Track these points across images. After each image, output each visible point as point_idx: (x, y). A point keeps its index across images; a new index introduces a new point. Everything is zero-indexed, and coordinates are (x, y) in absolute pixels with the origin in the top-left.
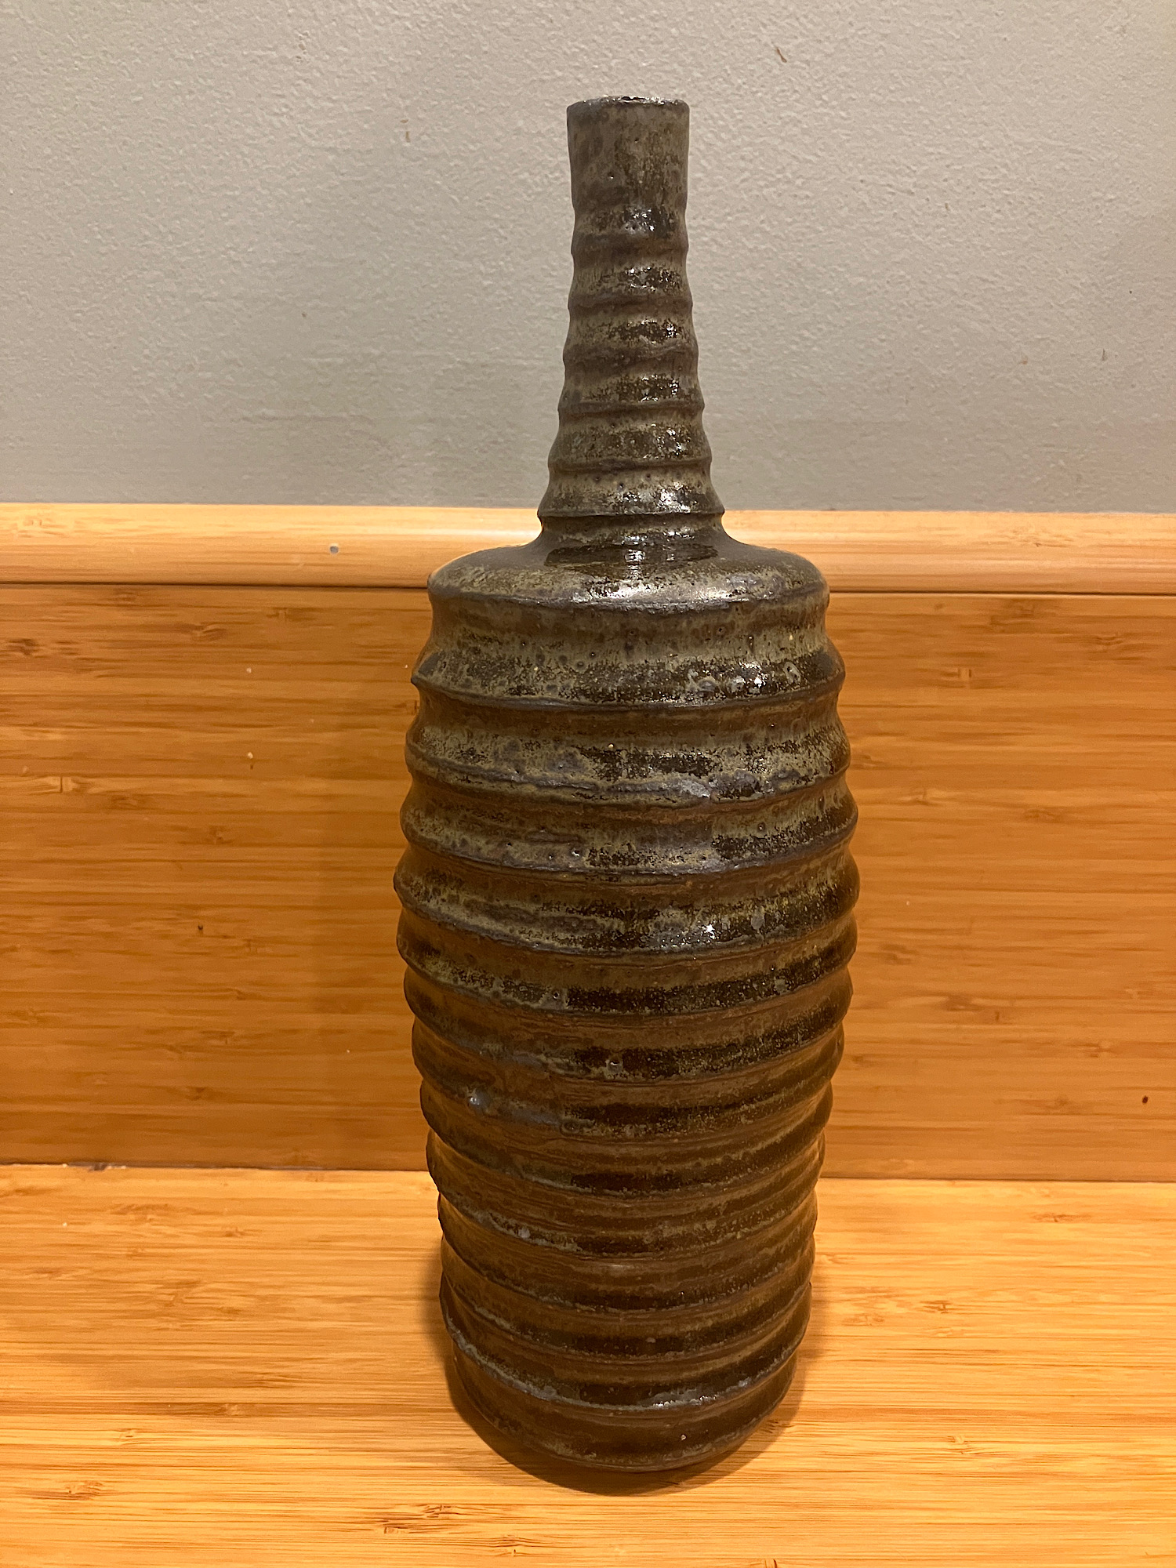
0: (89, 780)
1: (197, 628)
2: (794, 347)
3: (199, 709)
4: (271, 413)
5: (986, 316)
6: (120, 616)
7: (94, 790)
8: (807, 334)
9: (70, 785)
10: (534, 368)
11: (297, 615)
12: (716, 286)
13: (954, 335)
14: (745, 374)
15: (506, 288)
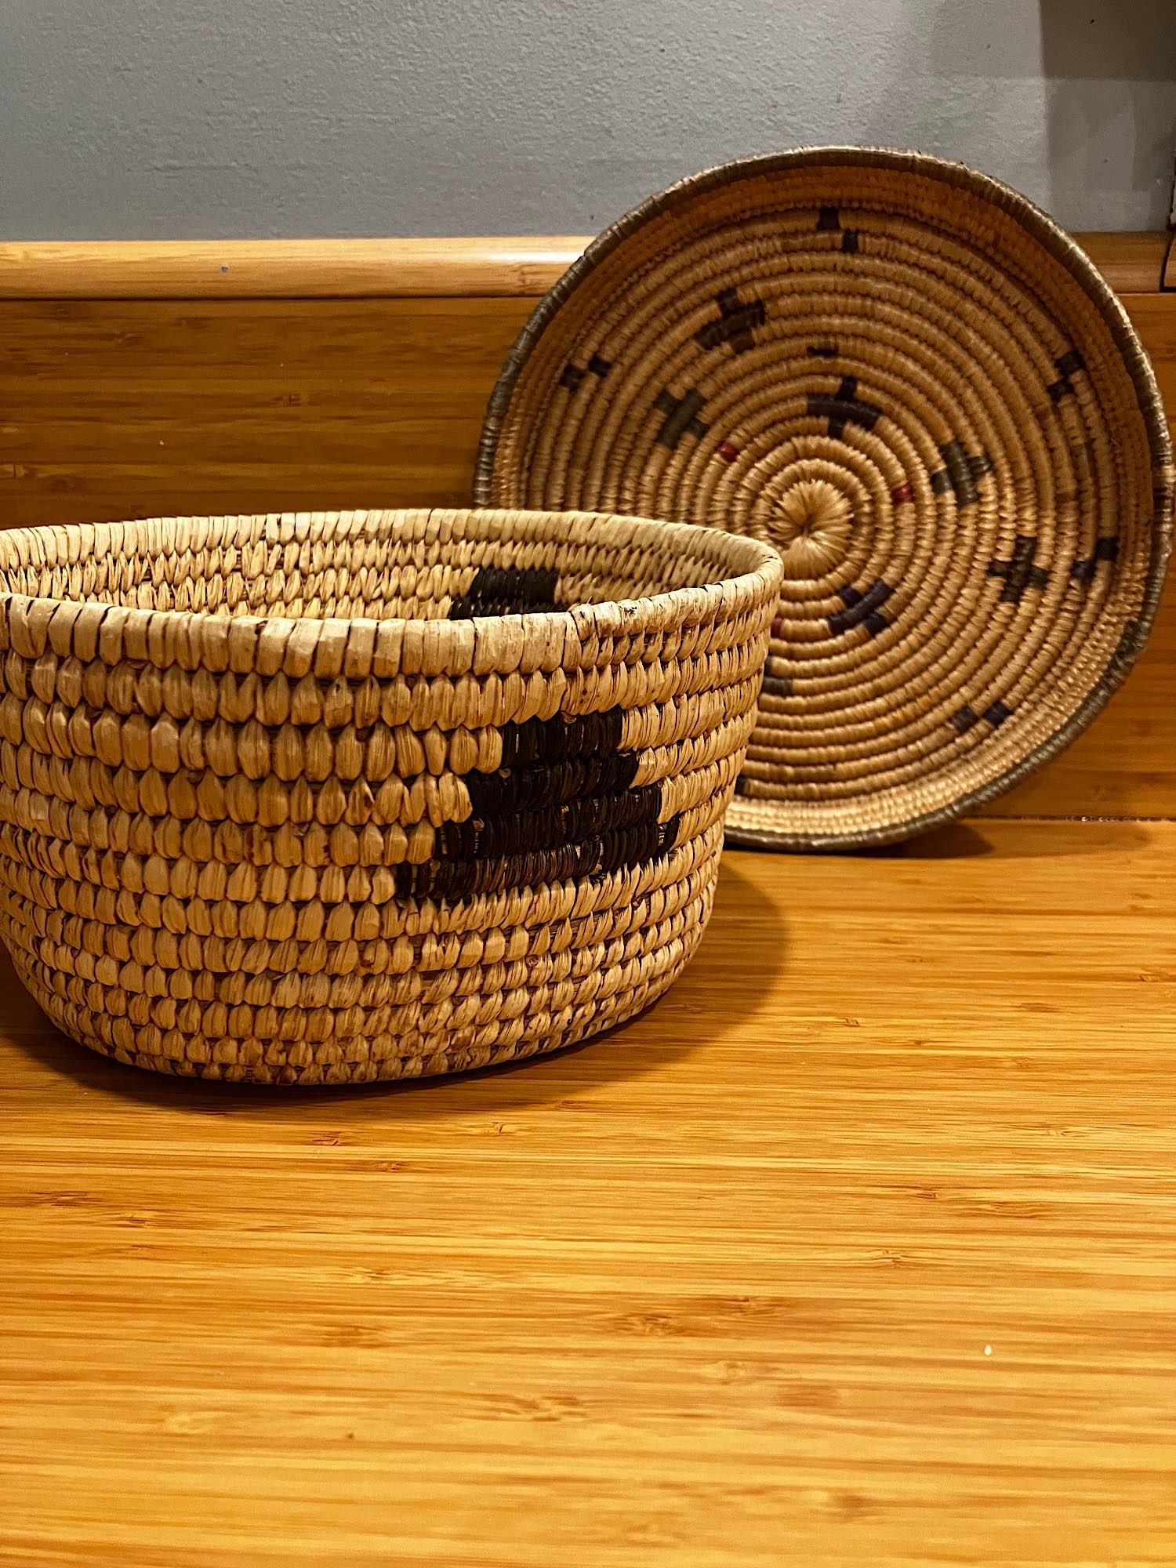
0: (37, 467)
1: (119, 336)
2: (589, 100)
3: (123, 405)
4: (176, 163)
5: (742, 68)
6: (56, 327)
7: (40, 475)
8: (597, 87)
9: (21, 471)
10: (380, 122)
11: (197, 323)
12: (524, 49)
13: (717, 84)
14: (549, 123)
15: (359, 55)
